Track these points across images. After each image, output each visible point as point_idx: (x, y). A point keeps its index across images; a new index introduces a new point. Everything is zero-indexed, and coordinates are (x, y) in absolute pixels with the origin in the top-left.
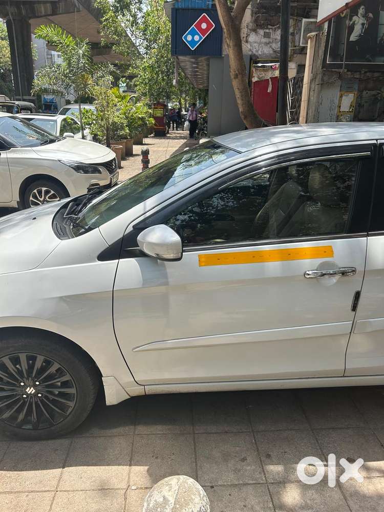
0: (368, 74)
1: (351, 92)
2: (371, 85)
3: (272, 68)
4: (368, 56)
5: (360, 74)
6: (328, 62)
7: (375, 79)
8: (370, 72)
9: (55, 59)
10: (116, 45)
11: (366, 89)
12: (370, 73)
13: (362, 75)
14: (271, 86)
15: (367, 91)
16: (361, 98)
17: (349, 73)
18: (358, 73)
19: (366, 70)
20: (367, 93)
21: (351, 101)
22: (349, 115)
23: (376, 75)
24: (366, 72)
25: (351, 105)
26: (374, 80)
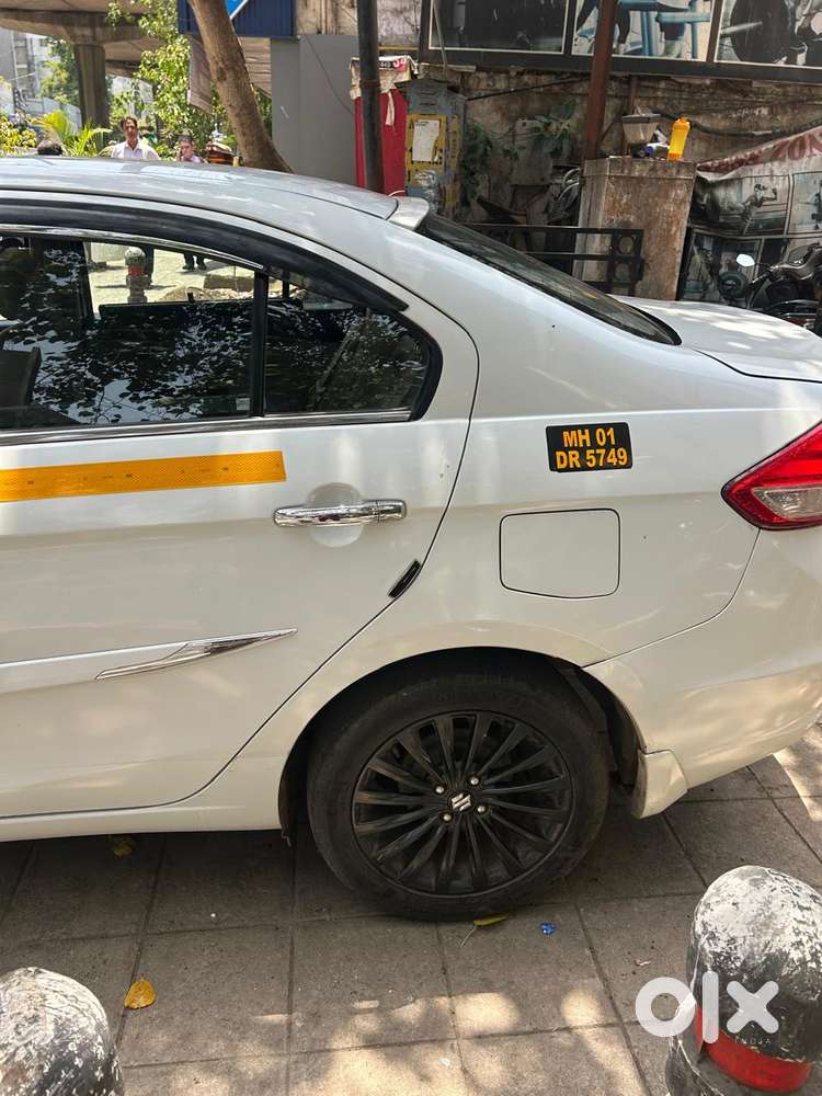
0: (526, 78)
1: (431, 116)
2: (535, 105)
3: (392, 66)
4: (520, 35)
5: (509, 78)
6: (430, 48)
7: (542, 89)
8: (529, 73)
9: (34, 49)
10: (146, 16)
11: (523, 114)
12: (531, 77)
13: (514, 81)
14: (393, 109)
15: (526, 121)
16: (514, 136)
17: (483, 75)
18: (503, 75)
19: (521, 69)
20: (524, 124)
21: (435, 138)
22: (433, 172)
23: (544, 79)
24: (520, 74)
25: (436, 148)
26: (540, 93)
